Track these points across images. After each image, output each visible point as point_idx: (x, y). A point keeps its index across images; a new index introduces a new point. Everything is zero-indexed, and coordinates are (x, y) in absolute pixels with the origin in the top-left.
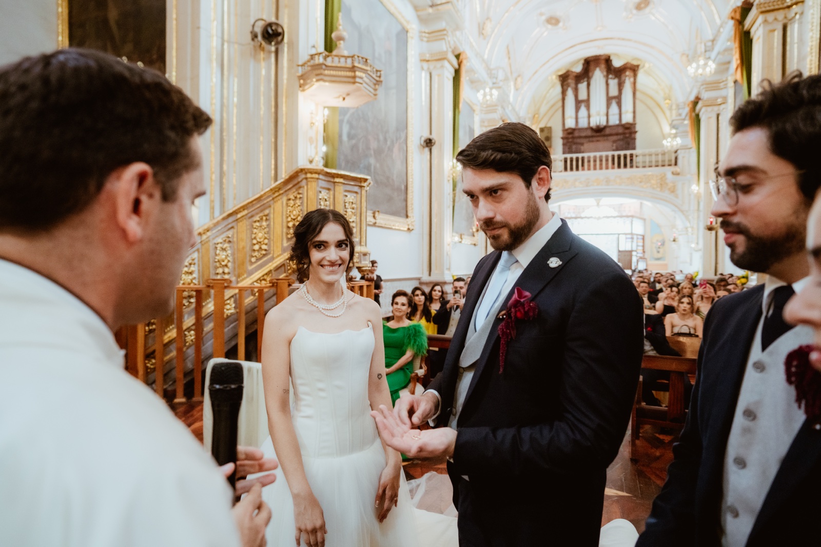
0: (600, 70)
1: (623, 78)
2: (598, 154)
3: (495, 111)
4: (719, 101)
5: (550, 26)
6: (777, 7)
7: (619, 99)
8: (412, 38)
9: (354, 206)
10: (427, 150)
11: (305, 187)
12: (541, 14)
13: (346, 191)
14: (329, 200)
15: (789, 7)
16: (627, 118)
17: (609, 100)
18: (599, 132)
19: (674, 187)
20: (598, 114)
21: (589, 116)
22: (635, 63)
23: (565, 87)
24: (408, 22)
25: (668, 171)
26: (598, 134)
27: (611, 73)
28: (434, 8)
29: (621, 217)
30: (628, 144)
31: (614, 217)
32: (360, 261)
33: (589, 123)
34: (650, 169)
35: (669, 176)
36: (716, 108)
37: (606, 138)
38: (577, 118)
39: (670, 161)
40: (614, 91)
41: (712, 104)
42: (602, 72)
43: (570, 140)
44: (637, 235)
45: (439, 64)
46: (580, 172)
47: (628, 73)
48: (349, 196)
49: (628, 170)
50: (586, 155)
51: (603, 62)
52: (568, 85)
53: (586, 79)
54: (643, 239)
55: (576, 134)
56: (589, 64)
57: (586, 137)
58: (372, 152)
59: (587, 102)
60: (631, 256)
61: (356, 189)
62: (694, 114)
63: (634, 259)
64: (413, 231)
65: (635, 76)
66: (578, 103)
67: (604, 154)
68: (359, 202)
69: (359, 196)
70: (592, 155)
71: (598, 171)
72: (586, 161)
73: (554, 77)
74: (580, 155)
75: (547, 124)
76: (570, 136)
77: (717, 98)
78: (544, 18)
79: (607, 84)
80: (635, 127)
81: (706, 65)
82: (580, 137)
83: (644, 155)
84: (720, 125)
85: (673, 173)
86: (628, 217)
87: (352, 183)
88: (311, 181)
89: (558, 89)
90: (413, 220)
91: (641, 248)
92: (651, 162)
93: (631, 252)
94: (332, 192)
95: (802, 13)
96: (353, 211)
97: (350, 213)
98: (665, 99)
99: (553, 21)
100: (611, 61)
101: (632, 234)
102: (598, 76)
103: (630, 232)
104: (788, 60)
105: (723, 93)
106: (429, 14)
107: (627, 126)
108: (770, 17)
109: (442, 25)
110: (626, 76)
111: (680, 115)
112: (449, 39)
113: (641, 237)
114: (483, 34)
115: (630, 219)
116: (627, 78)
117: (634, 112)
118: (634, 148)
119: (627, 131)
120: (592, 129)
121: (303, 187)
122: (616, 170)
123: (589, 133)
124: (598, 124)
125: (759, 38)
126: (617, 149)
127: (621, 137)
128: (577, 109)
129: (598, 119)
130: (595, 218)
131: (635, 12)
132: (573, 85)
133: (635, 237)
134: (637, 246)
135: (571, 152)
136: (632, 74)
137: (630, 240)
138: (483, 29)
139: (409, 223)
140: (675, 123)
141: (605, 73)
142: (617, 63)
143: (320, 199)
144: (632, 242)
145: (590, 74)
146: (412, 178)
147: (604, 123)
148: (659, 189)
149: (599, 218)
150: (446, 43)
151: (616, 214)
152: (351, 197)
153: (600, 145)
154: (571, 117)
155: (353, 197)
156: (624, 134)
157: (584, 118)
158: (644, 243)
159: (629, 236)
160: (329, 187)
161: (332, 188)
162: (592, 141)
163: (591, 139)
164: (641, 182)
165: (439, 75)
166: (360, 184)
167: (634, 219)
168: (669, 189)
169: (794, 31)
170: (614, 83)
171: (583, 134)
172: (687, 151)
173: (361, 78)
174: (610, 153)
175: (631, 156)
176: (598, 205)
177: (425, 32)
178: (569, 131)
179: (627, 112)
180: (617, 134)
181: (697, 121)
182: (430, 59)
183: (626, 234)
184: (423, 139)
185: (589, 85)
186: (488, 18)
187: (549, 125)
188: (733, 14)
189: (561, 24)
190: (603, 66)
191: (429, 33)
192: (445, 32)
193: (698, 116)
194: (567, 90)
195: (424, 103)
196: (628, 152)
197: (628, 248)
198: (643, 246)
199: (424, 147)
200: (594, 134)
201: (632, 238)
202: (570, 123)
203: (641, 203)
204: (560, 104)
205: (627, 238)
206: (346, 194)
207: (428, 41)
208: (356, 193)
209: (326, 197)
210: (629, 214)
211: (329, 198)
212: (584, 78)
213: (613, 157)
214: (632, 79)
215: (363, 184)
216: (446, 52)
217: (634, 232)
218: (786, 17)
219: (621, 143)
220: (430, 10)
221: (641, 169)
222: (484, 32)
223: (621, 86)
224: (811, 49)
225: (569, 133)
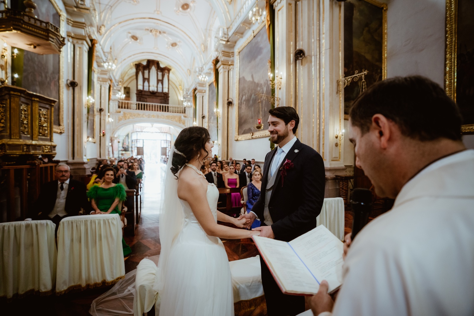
0: (155, 67)
1: (164, 73)
2: (154, 104)
3: (106, 74)
4: (203, 91)
5: (133, 40)
6: (226, 64)
7: (162, 81)
8: (63, 20)
9: (46, 116)
10: (71, 88)
11: (8, 100)
12: (129, 33)
13: (40, 107)
14: (28, 111)
15: (230, 65)
16: (166, 90)
17: (158, 81)
18: (153, 94)
19: (184, 122)
20: (153, 86)
21: (149, 86)
22: (170, 68)
23: (138, 70)
24: (61, 10)
25: (182, 115)
26: (153, 95)
27: (159, 69)
28: (78, 9)
29: (162, 133)
30: (166, 101)
31: (159, 133)
32: (52, 151)
33: (149, 89)
34: (175, 113)
35: (183, 117)
36: (202, 94)
37: (156, 97)
38: (143, 86)
39: (183, 111)
40: (160, 78)
41: (201, 92)
42: (155, 68)
43: (140, 95)
44: (169, 141)
45: (80, 42)
46: (146, 111)
47: (166, 71)
48: (42, 110)
49: (166, 113)
50: (148, 103)
51: (156, 63)
52: (140, 70)
53: (148, 69)
54: (171, 143)
55: (143, 93)
56: (151, 63)
57: (148, 95)
58: (38, 83)
59: (148, 80)
60: (166, 150)
61: (47, 106)
62: (194, 95)
63: (167, 151)
64: (63, 134)
65: (169, 73)
66: (144, 79)
67: (156, 104)
68: (49, 115)
69: (49, 111)
70: (151, 104)
71: (154, 112)
72: (148, 106)
73: (132, 64)
74: (146, 103)
75: (127, 85)
76: (140, 93)
77: (202, 90)
78: (130, 35)
79: (157, 74)
80: (168, 95)
81: (205, 78)
82: (145, 95)
83: (173, 107)
84: (203, 100)
85: (184, 116)
86: (165, 133)
87: (45, 102)
88: (14, 97)
89: (134, 70)
90: (63, 127)
91: (170, 146)
92: (175, 110)
93: (166, 148)
94: (29, 106)
95: (233, 69)
96: (46, 120)
97: (43, 121)
98: (180, 86)
99: (135, 38)
100: (159, 64)
101: (166, 140)
102: (153, 69)
103: (165, 139)
104: (229, 83)
105: (204, 88)
106: (74, 11)
107: (165, 94)
108: (225, 66)
109: (83, 20)
110: (165, 72)
111: (187, 93)
112: (87, 29)
113: (170, 142)
114: (100, 32)
115: (166, 134)
116: (166, 73)
117: (168, 88)
118: (168, 104)
119: (165, 96)
120: (150, 92)
121: (6, 100)
122: (161, 112)
123: (149, 94)
124: (153, 90)
125: (221, 73)
126: (161, 103)
127: (163, 98)
128: (144, 82)
129: (153, 88)
130: (151, 132)
131: (171, 46)
132: (142, 70)
133: (168, 142)
134: (169, 145)
135: (140, 101)
136: (168, 72)
137: (166, 143)
138: (100, 30)
139: (61, 129)
140: (185, 96)
141: (157, 69)
142: (162, 66)
143: (22, 110)
144: (167, 144)
145: (150, 67)
146: (63, 103)
147: (156, 90)
148: (178, 122)
149: (153, 133)
150: (85, 31)
151: (159, 131)
152: (44, 111)
153: (155, 100)
154: (141, 85)
155: (45, 111)
156: (164, 97)
157: (146, 86)
158: (171, 144)
159: (165, 141)
160: (28, 103)
161: (30, 103)
162: (151, 98)
163: (150, 97)
164: (171, 118)
165: (80, 48)
166: (50, 104)
167: (168, 134)
168: (182, 123)
169: (231, 73)
170: (160, 74)
171: (146, 94)
172: (189, 108)
173: (53, 38)
174: (159, 104)
175: (168, 107)
176: (152, 126)
177: (71, 20)
178: (140, 91)
179: (165, 88)
180: (161, 96)
181: (195, 97)
182: (74, 36)
183: (164, 140)
184: (69, 82)
185: (149, 72)
186: (103, 25)
187: (129, 86)
188: (213, 61)
189: (138, 41)
190: (156, 65)
191: (73, 21)
192: (84, 25)
193: (196, 95)
194: (139, 72)
195: (69, 61)
196: (166, 105)
197: (165, 146)
198: (171, 146)
199: (69, 86)
200: (151, 94)
201: (167, 142)
202: (140, 87)
203: (170, 127)
204: (135, 77)
205: (164, 142)
206: (41, 108)
207: (73, 26)
208: (48, 109)
209: (25, 109)
210: (166, 132)
211: (28, 109)
212: (147, 68)
213: (160, 106)
214: (168, 74)
215: (53, 104)
216: (85, 36)
217: (167, 140)
218: (229, 68)
219: (163, 100)
220: (75, 9)
221: (171, 113)
222: (100, 31)
223: (163, 76)
224: (237, 81)
225: (140, 92)
